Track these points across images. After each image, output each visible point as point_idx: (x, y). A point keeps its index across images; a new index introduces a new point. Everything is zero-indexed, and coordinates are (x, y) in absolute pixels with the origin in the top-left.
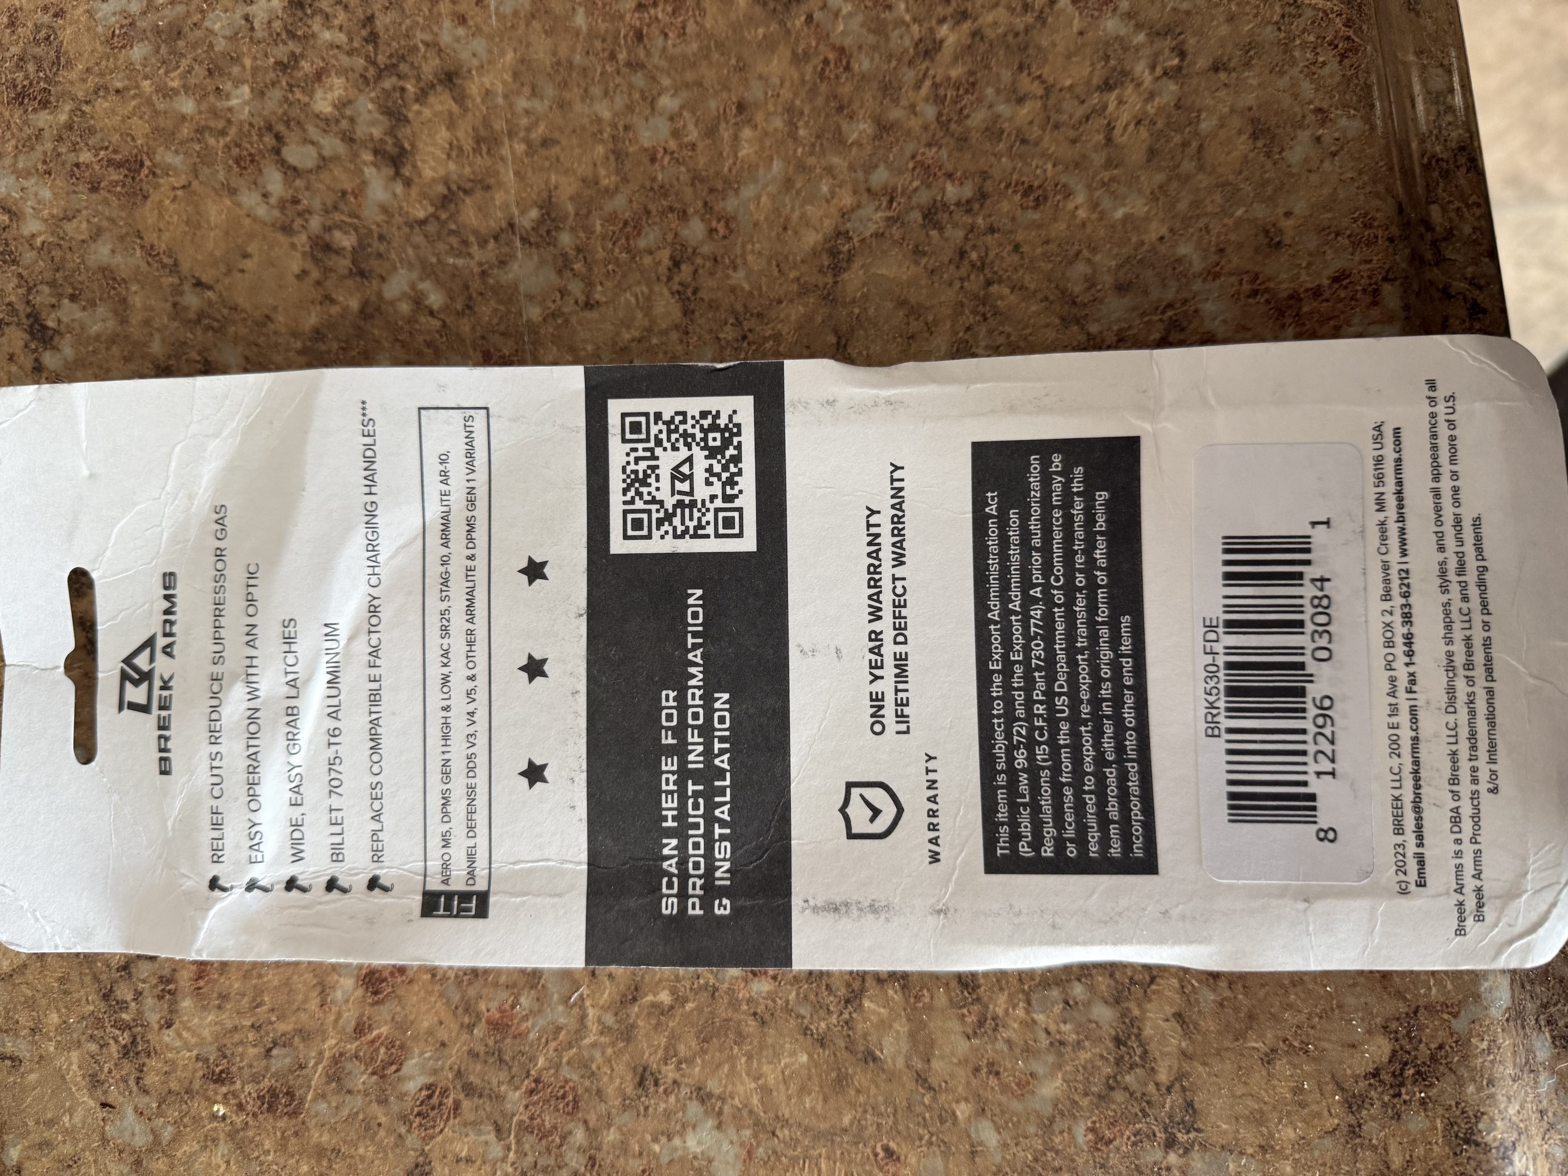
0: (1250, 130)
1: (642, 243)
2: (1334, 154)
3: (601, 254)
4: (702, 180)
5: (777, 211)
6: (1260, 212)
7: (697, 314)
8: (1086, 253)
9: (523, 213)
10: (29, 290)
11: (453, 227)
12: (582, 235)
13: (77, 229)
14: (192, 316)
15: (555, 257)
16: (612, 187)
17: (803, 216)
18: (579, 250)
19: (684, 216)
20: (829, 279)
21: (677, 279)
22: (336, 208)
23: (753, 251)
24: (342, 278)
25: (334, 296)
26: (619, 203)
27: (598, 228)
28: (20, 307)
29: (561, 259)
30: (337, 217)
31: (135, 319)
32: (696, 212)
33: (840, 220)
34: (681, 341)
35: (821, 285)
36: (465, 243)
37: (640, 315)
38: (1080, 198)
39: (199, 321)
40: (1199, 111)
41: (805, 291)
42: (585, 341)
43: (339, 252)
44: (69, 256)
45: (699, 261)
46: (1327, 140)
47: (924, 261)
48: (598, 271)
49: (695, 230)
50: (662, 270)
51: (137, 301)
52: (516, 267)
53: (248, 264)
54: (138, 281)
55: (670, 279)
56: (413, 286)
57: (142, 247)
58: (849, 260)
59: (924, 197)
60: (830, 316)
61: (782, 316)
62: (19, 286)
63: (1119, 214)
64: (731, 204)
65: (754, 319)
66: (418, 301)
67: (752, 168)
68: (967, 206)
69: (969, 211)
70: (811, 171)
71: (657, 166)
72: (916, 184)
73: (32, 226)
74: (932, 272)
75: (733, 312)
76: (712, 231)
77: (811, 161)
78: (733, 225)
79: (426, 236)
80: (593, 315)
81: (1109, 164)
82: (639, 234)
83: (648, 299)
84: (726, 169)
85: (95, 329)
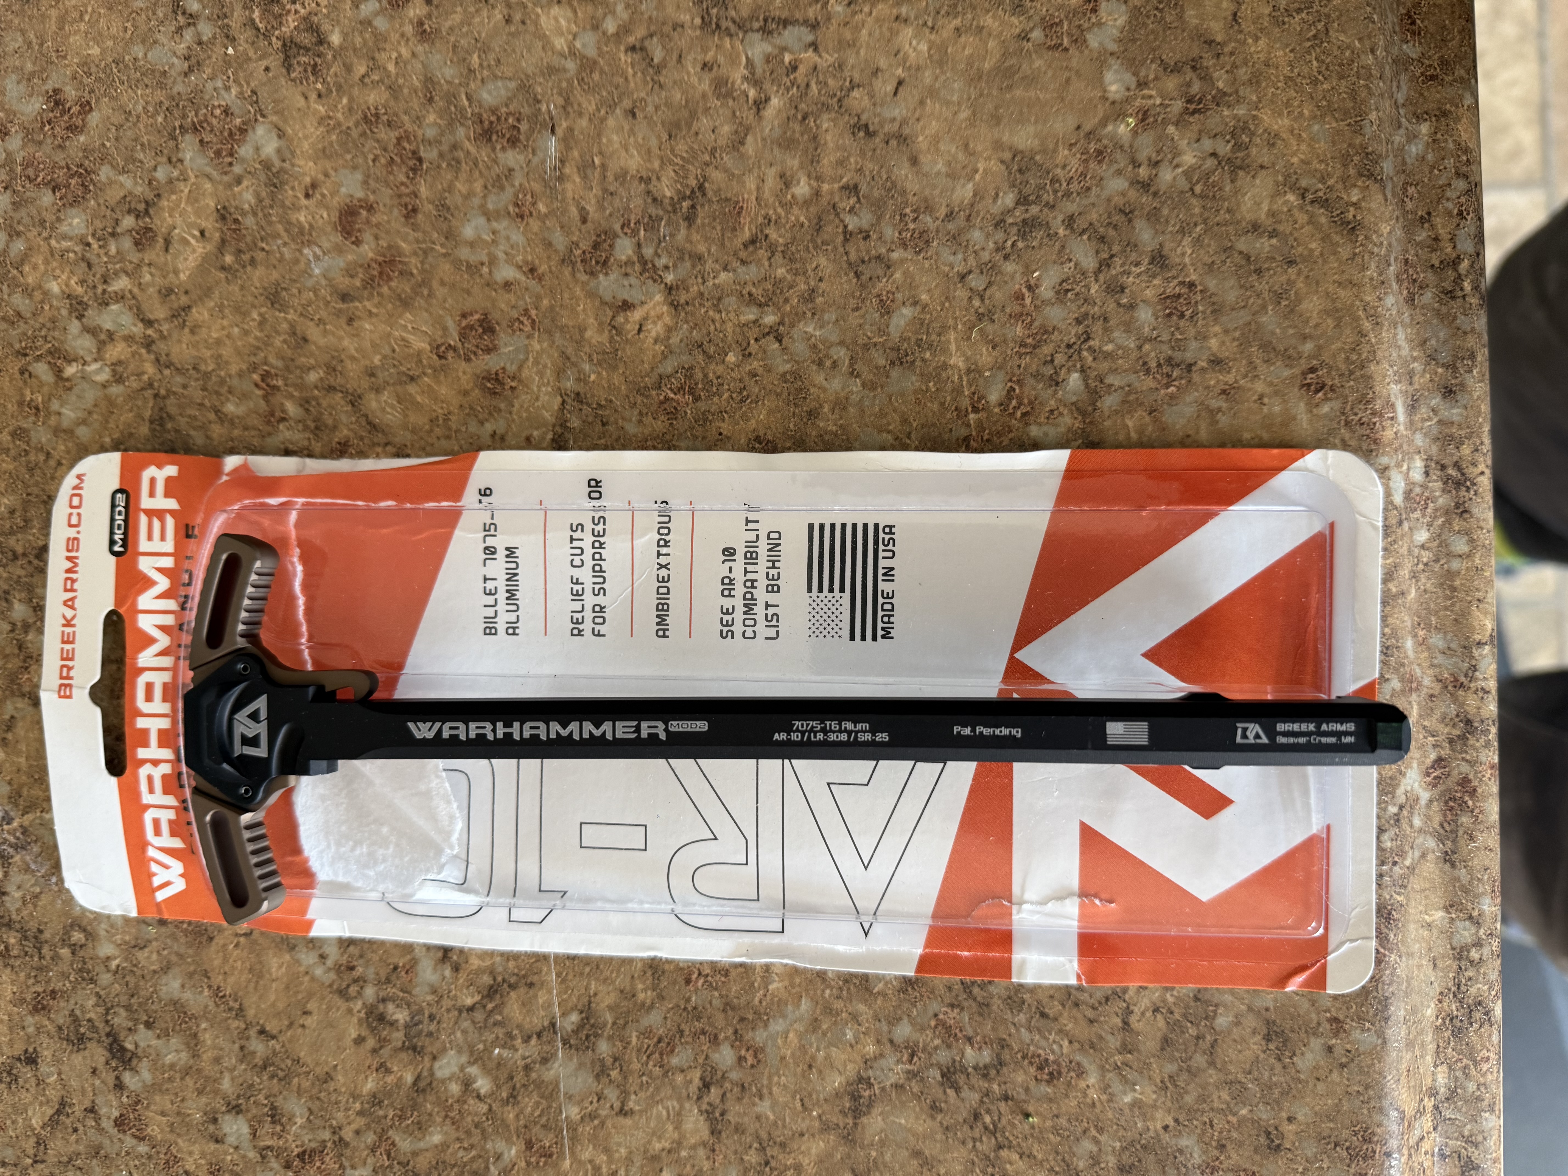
0: (1265, 1031)
1: (675, 1061)
2: (1343, 1066)
3: (636, 1066)
4: (733, 1008)
5: (802, 1048)
6: (1264, 1114)
7: (724, 1135)
8: (1094, 1132)
9: (564, 1015)
10: (108, 1010)
11: (499, 1018)
12: (618, 1043)
13: (148, 959)
14: (258, 1061)
15: (593, 1062)
16: (648, 1002)
17: (828, 1057)
18: (616, 1059)
19: (715, 1040)
20: (850, 1121)
21: (706, 1099)
22: (388, 981)
23: (779, 1084)
24: (396, 1050)
25: (389, 1065)
26: (654, 1019)
27: (634, 1040)
28: (101, 1025)
29: (598, 1064)
30: (391, 991)
31: (208, 1056)
32: (726, 1038)
33: (862, 1065)
34: (708, 1158)
35: (841, 1125)
36: (510, 1036)
37: (670, 1128)
38: (1092, 1080)
39: (265, 1067)
40: (1216, 1006)
41: (826, 1128)
42: (619, 1144)
43: (393, 1024)
44: (142, 983)
45: (727, 1085)
46: (1339, 1051)
47: (939, 1117)
48: (633, 1082)
49: (725, 1056)
50: (693, 1089)
51: (207, 1038)
52: (556, 1065)
53: (309, 1021)
54: (207, 1020)
55: (699, 1098)
56: (462, 1069)
57: (210, 987)
58: (870, 1106)
59: (943, 1056)
60: (849, 1156)
61: (803, 1148)
62: (97, 1005)
63: (1128, 1099)
64: (759, 1037)
65: (776, 1148)
66: (467, 1084)
67: (781, 1003)
68: (984, 1072)
69: (985, 1076)
70: (838, 1014)
71: (691, 987)
72: (937, 1042)
73: (106, 949)
74: (947, 1128)
75: (758, 1138)
76: (741, 1059)
77: (838, 1005)
78: (761, 1056)
79: (473, 1022)
80: (628, 1122)
81: (1125, 1049)
82: (672, 1051)
83: (679, 1114)
84: (757, 1000)
85: (170, 1058)
